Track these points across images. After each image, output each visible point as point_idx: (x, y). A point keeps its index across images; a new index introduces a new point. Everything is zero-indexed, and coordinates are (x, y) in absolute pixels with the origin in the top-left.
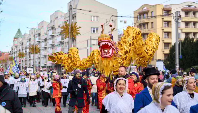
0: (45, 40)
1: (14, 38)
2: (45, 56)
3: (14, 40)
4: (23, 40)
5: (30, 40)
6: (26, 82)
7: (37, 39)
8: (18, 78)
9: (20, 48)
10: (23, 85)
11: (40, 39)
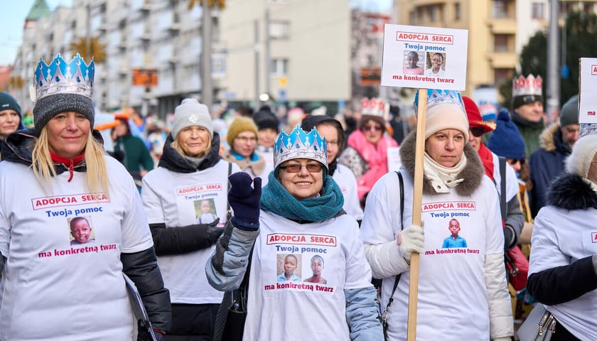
0: (123, 24)
1: (27, 21)
2: (123, 76)
3: (25, 27)
4: (53, 24)
5: (74, 25)
6: (341, 213)
7: (96, 23)
8: (202, 166)
9: (43, 50)
10: (315, 265)
11: (104, 21)
